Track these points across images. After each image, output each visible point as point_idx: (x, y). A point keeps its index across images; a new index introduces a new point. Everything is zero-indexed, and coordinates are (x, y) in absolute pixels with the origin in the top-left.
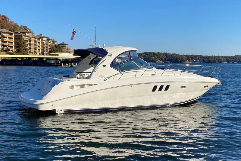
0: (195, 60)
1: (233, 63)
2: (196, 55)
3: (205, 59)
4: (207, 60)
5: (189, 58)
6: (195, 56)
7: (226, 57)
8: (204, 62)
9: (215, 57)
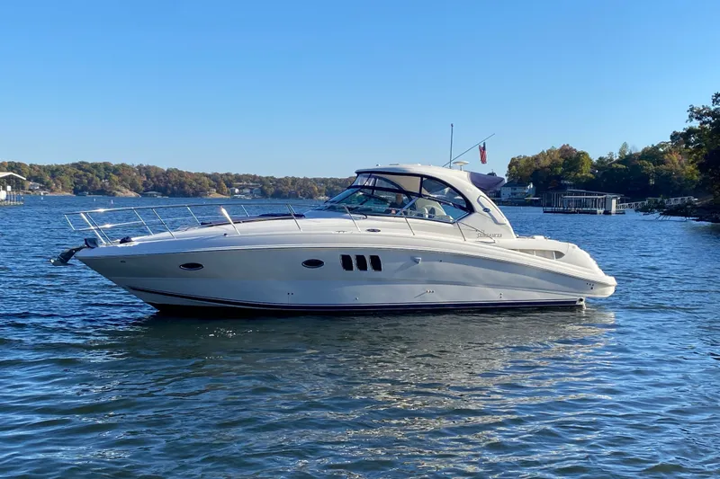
0: (237, 191)
2: (241, 173)
3: (266, 188)
4: (273, 190)
5: (219, 185)
6: (238, 178)
7: (324, 181)
8: (264, 194)
9: (294, 180)
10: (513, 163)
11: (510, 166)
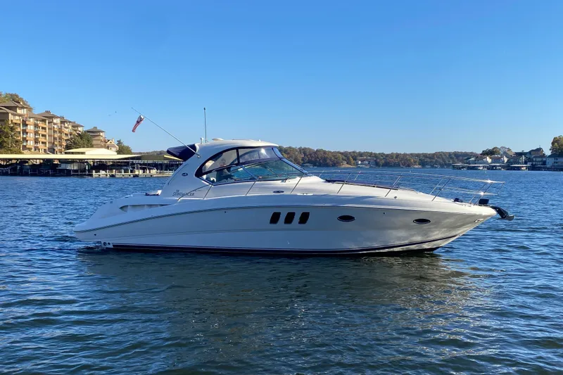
0: (360, 162)
1: (432, 167)
2: (362, 151)
3: (378, 160)
4: (383, 161)
5: (348, 159)
6: (361, 154)
7: (418, 155)
8: (377, 164)
9: (398, 155)
10: (555, 141)
11: (553, 143)
